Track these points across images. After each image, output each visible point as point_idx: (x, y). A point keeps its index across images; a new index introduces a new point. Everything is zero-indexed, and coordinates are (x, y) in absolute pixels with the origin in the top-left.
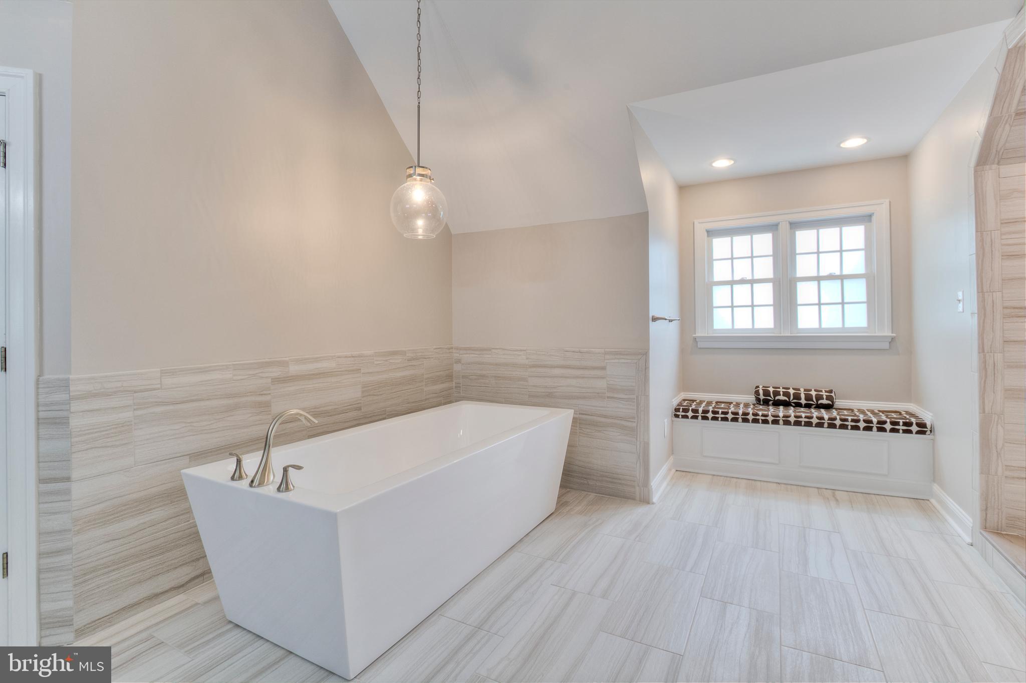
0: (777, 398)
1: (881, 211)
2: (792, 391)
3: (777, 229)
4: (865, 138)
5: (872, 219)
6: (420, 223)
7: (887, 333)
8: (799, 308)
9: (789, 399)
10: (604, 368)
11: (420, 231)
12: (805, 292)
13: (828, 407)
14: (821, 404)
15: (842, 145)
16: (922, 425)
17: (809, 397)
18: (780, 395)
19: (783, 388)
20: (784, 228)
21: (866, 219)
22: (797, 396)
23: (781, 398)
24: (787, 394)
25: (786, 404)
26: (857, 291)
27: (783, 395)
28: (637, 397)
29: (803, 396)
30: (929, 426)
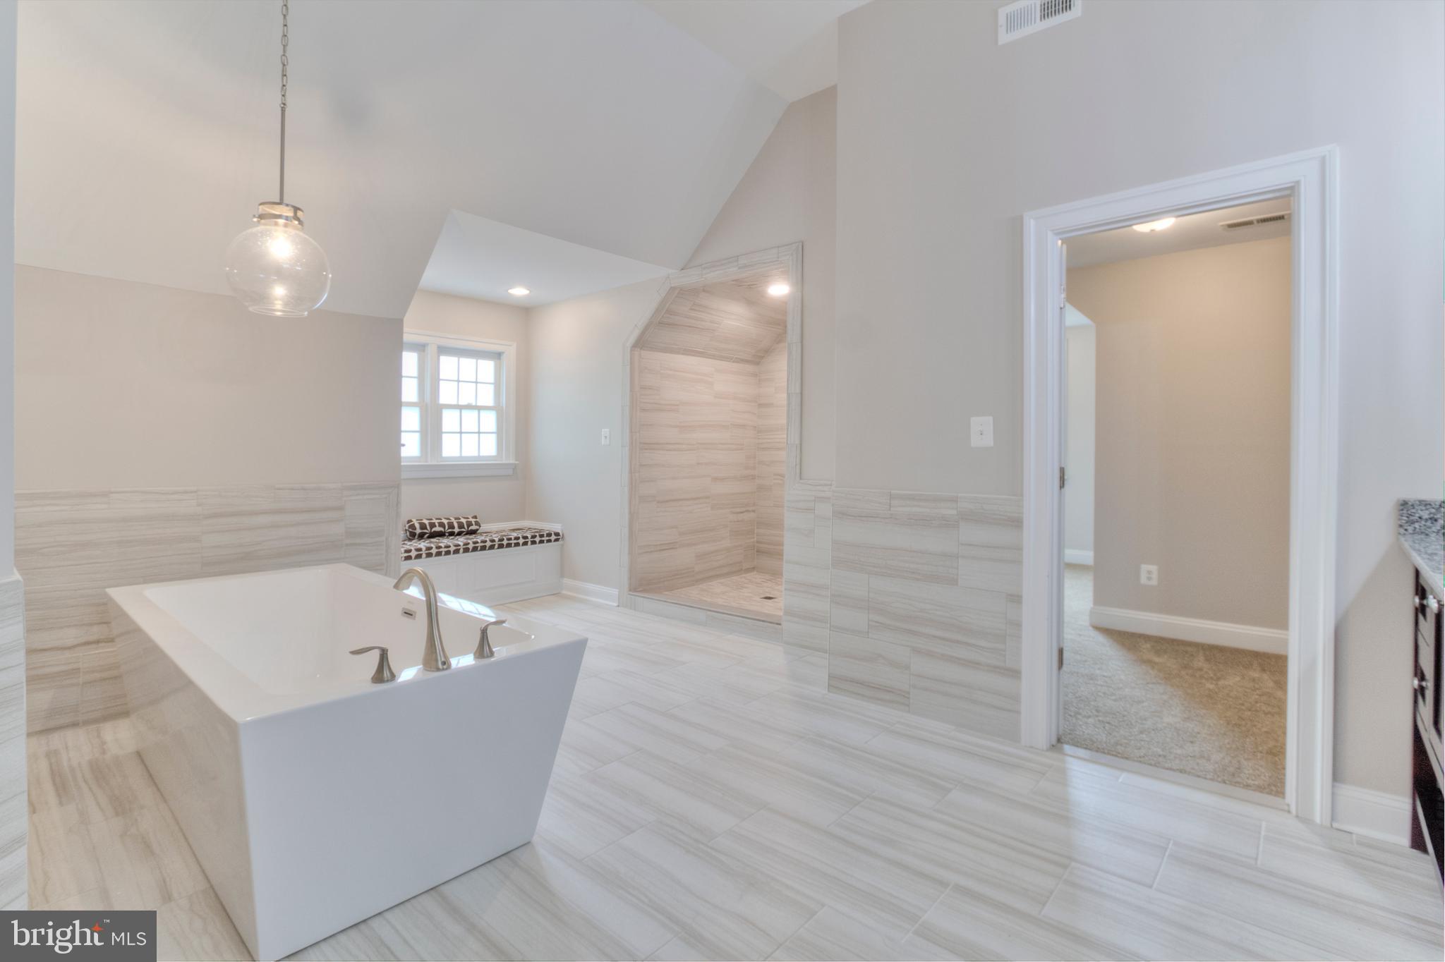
0: (434, 529)
1: (510, 351)
2: (446, 522)
3: (424, 351)
4: (528, 290)
5: (502, 358)
6: (279, 291)
7: (512, 461)
8: (444, 435)
9: (445, 528)
10: (341, 508)
11: (278, 305)
12: (449, 420)
13: (474, 532)
14: (471, 530)
15: (510, 291)
16: (557, 534)
17: (461, 525)
18: (436, 526)
19: (437, 519)
20: (431, 350)
21: (497, 356)
22: (451, 526)
23: (438, 529)
24: (442, 525)
25: (441, 535)
26: (490, 421)
27: (439, 526)
28: (386, 539)
29: (456, 525)
30: (561, 534)
